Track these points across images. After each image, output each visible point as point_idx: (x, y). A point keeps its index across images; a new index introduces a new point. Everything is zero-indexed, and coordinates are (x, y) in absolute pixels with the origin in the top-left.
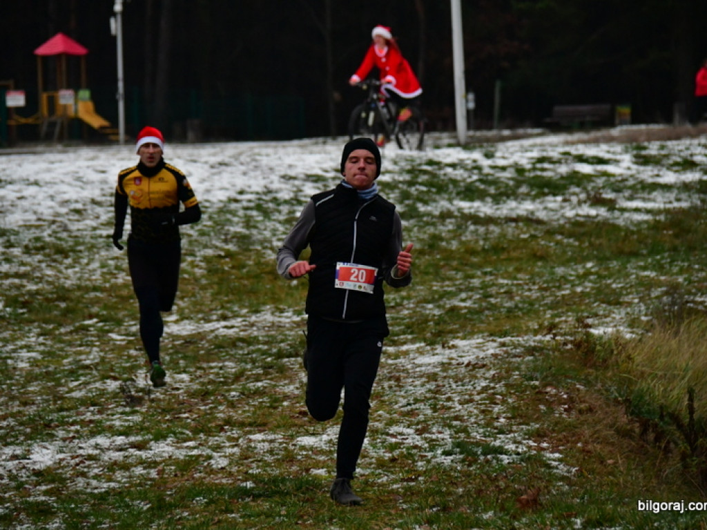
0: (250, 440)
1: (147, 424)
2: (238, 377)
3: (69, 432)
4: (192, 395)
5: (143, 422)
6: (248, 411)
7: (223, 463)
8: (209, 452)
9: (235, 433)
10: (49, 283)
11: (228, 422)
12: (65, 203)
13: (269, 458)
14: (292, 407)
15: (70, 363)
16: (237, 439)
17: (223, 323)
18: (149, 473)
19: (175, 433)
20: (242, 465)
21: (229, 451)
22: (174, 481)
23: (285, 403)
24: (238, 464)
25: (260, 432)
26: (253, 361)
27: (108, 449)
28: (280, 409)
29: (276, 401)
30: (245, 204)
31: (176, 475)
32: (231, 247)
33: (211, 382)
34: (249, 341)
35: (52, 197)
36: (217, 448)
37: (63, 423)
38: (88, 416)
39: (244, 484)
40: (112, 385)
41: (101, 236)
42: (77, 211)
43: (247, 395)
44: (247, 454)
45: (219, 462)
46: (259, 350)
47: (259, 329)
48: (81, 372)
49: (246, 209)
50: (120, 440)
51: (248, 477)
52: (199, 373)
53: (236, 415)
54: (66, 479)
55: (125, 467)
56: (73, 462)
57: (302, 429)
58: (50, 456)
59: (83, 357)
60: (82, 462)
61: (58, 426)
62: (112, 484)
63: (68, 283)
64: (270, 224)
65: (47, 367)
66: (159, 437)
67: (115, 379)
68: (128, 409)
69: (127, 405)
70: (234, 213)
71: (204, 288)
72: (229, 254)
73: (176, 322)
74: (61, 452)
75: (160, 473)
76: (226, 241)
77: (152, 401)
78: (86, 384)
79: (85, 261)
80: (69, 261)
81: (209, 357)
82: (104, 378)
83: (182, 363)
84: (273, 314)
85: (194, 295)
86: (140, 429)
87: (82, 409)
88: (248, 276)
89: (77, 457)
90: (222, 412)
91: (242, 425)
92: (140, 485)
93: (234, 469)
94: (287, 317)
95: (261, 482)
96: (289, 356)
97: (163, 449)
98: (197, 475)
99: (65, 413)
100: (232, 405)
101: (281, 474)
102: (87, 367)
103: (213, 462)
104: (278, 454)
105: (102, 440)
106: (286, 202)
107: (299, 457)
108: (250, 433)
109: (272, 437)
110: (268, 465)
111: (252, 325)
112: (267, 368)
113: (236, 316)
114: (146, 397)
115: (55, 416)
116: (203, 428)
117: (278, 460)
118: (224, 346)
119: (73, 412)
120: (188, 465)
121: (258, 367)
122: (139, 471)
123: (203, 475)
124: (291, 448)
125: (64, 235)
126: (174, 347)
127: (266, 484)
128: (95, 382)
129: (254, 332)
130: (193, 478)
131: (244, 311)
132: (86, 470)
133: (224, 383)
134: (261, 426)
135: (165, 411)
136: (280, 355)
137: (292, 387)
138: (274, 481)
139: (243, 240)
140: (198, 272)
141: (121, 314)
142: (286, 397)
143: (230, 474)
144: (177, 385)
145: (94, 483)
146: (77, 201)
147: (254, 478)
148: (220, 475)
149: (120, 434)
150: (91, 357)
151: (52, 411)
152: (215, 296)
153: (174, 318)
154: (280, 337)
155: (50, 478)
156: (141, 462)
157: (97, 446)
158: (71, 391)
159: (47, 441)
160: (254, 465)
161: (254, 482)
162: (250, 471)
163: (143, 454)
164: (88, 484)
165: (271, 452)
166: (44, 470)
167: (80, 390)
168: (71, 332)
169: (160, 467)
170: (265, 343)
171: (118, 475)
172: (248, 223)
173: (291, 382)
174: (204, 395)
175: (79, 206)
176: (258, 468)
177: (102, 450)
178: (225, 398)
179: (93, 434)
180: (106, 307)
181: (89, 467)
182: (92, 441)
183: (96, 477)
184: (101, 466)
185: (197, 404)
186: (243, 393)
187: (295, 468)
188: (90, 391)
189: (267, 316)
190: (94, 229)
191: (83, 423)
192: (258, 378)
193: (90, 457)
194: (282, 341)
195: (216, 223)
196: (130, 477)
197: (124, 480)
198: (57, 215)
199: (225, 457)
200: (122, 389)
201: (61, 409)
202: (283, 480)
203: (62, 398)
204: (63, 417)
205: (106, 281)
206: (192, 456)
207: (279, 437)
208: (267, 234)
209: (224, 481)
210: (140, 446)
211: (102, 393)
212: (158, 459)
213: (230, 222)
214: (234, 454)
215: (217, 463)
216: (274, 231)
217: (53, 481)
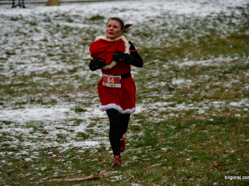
0: (213, 104)
1: (175, 98)
2: (209, 81)
3: (147, 100)
4: (192, 87)
5: (174, 97)
6: (212, 93)
7: (203, 112)
8: (197, 108)
9: (207, 101)
10: (141, 47)
11: (205, 97)
12: (147, 17)
13: (219, 110)
14: (228, 92)
15: (148, 76)
16: (208, 103)
17: (205, 61)
18: (175, 116)
19: (185, 101)
20: (209, 112)
21: (205, 108)
22: (185, 118)
23: (226, 90)
24: (208, 112)
25: (216, 101)
26: (215, 75)
27: (161, 107)
28: (224, 92)
29: (223, 90)
30: (214, 18)
31: (185, 116)
32: (208, 33)
33: (199, 83)
34: (214, 68)
35: (143, 16)
36: (201, 106)
37: (145, 97)
38: (154, 95)
39: (210, 120)
40: (163, 84)
41: (160, 30)
42: (152, 21)
43: (212, 87)
44: (212, 109)
45: (201, 111)
46: (217, 71)
47: (218, 63)
48: (152, 79)
49: (214, 19)
50: (165, 103)
51: (211, 117)
52: (195, 79)
53: (208, 95)
54: (145, 118)
55: (167, 113)
56: (148, 111)
57: (232, 100)
58: (140, 109)
59: (153, 74)
60: (151, 111)
61: (143, 98)
62: (162, 120)
63: (148, 47)
64: (222, 25)
65: (140, 77)
66: (180, 102)
67: (164, 81)
68: (168, 92)
69: (168, 91)
70: (209, 21)
71: (198, 48)
72: (207, 36)
73: (188, 61)
74: (144, 107)
75: (180, 115)
76: (206, 31)
77: (177, 89)
78: (154, 83)
79: (154, 39)
80: (148, 39)
81: (199, 73)
82: (160, 81)
83: (189, 76)
84: (223, 58)
85: (194, 51)
86: (173, 99)
87: (152, 92)
88: (214, 44)
89: (150, 109)
90: (203, 94)
91: (210, 98)
92: (172, 120)
93: (207, 114)
94: (228, 59)
95: (216, 119)
96: (228, 73)
97: (181, 107)
98: (193, 116)
99: (146, 94)
100: (207, 91)
101: (223, 116)
102: (154, 77)
103: (199, 111)
104: (223, 109)
105: (159, 104)
106: (229, 17)
107: (231, 110)
108: (213, 101)
109: (221, 102)
110: (219, 113)
111: (215, 62)
112: (220, 77)
113: (209, 58)
114: (175, 88)
115: (142, 95)
116: (196, 99)
117: (223, 111)
118: (204, 70)
119: (149, 93)
120: (190, 113)
121: (217, 77)
122: (172, 115)
123: (195, 116)
124: (228, 106)
125: (147, 29)
126: (186, 70)
127: (218, 119)
128: (157, 82)
129: (216, 64)
130: (191, 117)
131: (212, 57)
132: (152, 114)
133: (204, 83)
134: (217, 98)
135: (182, 93)
136: (225, 73)
137: (229, 85)
138: (221, 118)
139: (212, 31)
140: (196, 43)
141: (167, 58)
142: (227, 88)
143: (205, 116)
144: (187, 84)
145: (155, 119)
146: (152, 17)
147: (213, 117)
148: (201, 116)
149: (165, 101)
150: (156, 73)
151: (141, 93)
152: (202, 51)
153: (186, 59)
154: (225, 66)
155: (139, 117)
156: (173, 112)
157: (157, 106)
158: (148, 86)
159: (139, 104)
160: (214, 113)
161: (214, 119)
162: (212, 115)
163: (174, 109)
164: (153, 119)
165: (220, 108)
166: (138, 114)
167: (152, 85)
168: (149, 65)
169: (180, 113)
170: (220, 68)
171: (164, 116)
172: (215, 24)
173: (229, 83)
174: (196, 87)
175: (152, 19)
176: (215, 114)
177: (159, 107)
178: (204, 89)
179: (156, 101)
180: (162, 55)
181: (154, 113)
182: (155, 104)
183: (156, 117)
184: (158, 113)
185: (194, 91)
186: (211, 87)
187: (229, 114)
188: (155, 86)
189: (221, 59)
190: (158, 27)
191: (152, 97)
192: (216, 81)
193: (154, 110)
194: (226, 68)
195: (203, 25)
196: (169, 117)
197: (166, 118)
198: (144, 22)
199: (203, 110)
200: (167, 85)
201: (144, 92)
202: (224, 118)
203: (145, 88)
204: (145, 95)
205: (162, 46)
206: (191, 110)
207: (224, 102)
208: (222, 29)
209: (203, 118)
210: (173, 106)
211: (160, 86)
212: (179, 111)
213: (208, 24)
214: (206, 109)
215: (200, 112)
216: (224, 28)
217: (141, 118)
